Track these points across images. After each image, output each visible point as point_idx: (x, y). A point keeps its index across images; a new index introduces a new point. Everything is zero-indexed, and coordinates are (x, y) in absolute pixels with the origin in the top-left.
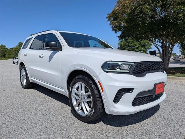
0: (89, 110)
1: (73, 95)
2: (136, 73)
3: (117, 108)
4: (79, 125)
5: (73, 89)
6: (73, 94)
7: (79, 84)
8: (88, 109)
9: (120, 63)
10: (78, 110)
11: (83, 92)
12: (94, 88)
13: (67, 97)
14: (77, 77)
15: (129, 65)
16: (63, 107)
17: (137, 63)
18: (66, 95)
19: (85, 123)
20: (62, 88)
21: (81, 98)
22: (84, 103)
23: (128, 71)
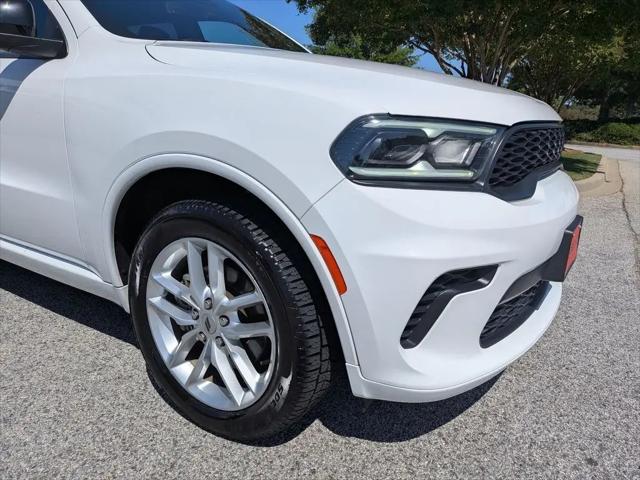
0: (259, 385)
1: (153, 306)
2: (501, 183)
3: (417, 372)
4: (204, 464)
5: (154, 276)
6: (155, 300)
7: (186, 247)
8: (252, 377)
9: (430, 131)
10: (193, 379)
11: (218, 290)
12: (289, 275)
13: (121, 309)
14: (171, 211)
15: (472, 139)
16: (103, 354)
17: (508, 127)
18: (112, 300)
19: (235, 446)
20: (89, 264)
21: (208, 324)
22: (223, 344)
23: (470, 174)
